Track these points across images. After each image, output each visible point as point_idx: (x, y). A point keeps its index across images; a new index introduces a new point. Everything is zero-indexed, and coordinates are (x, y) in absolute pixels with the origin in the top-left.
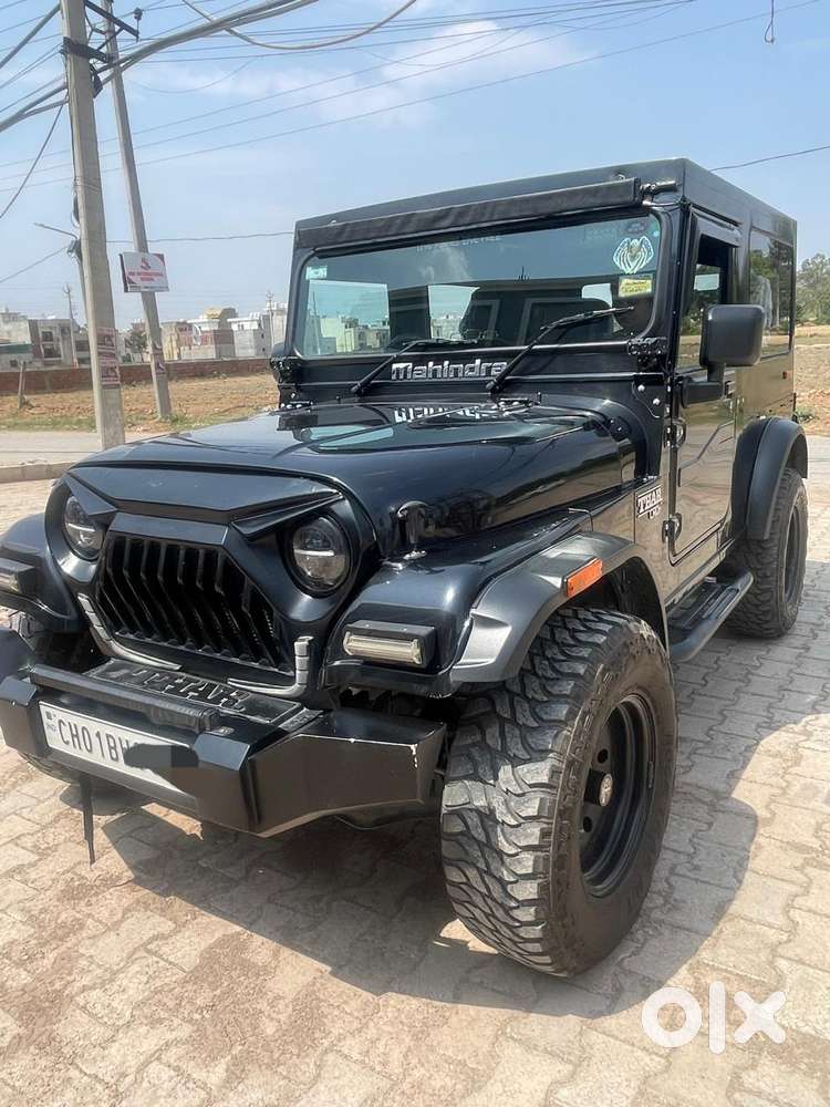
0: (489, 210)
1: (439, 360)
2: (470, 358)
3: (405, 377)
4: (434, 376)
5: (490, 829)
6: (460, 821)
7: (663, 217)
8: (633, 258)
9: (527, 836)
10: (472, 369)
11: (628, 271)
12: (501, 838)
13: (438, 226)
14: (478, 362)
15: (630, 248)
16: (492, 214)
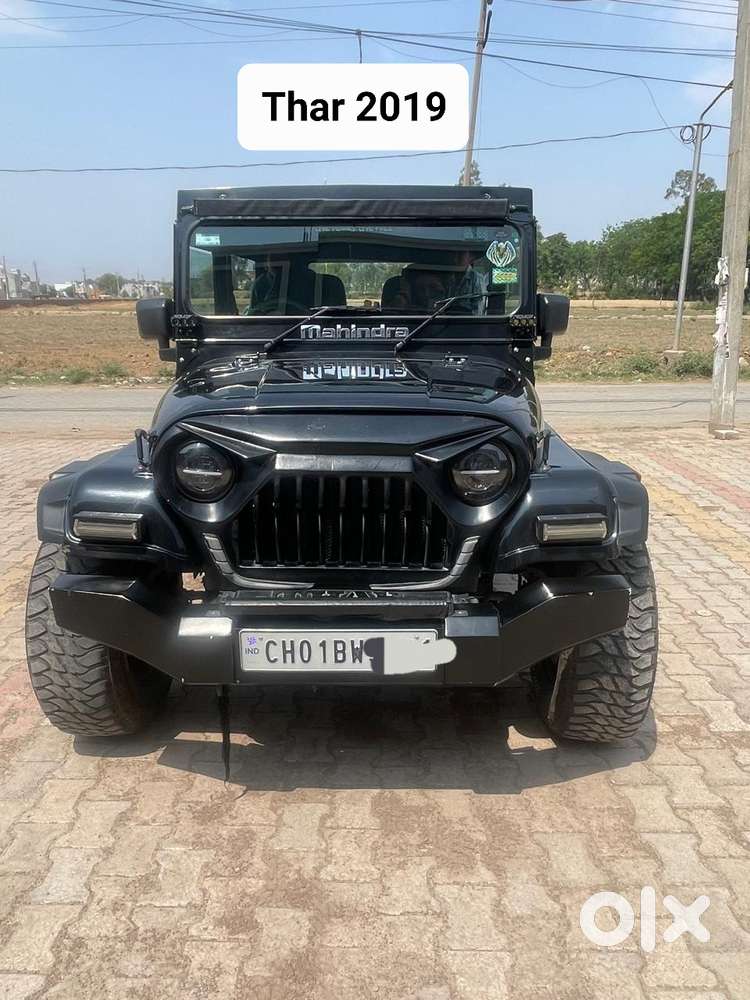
0: (390, 207)
1: (346, 324)
2: (377, 323)
3: (314, 336)
4: (343, 336)
5: (621, 646)
6: (595, 646)
7: (521, 229)
8: (501, 256)
9: (647, 643)
10: (378, 332)
11: (499, 265)
12: (630, 649)
13: (345, 213)
14: (383, 326)
15: (498, 249)
16: (392, 211)
